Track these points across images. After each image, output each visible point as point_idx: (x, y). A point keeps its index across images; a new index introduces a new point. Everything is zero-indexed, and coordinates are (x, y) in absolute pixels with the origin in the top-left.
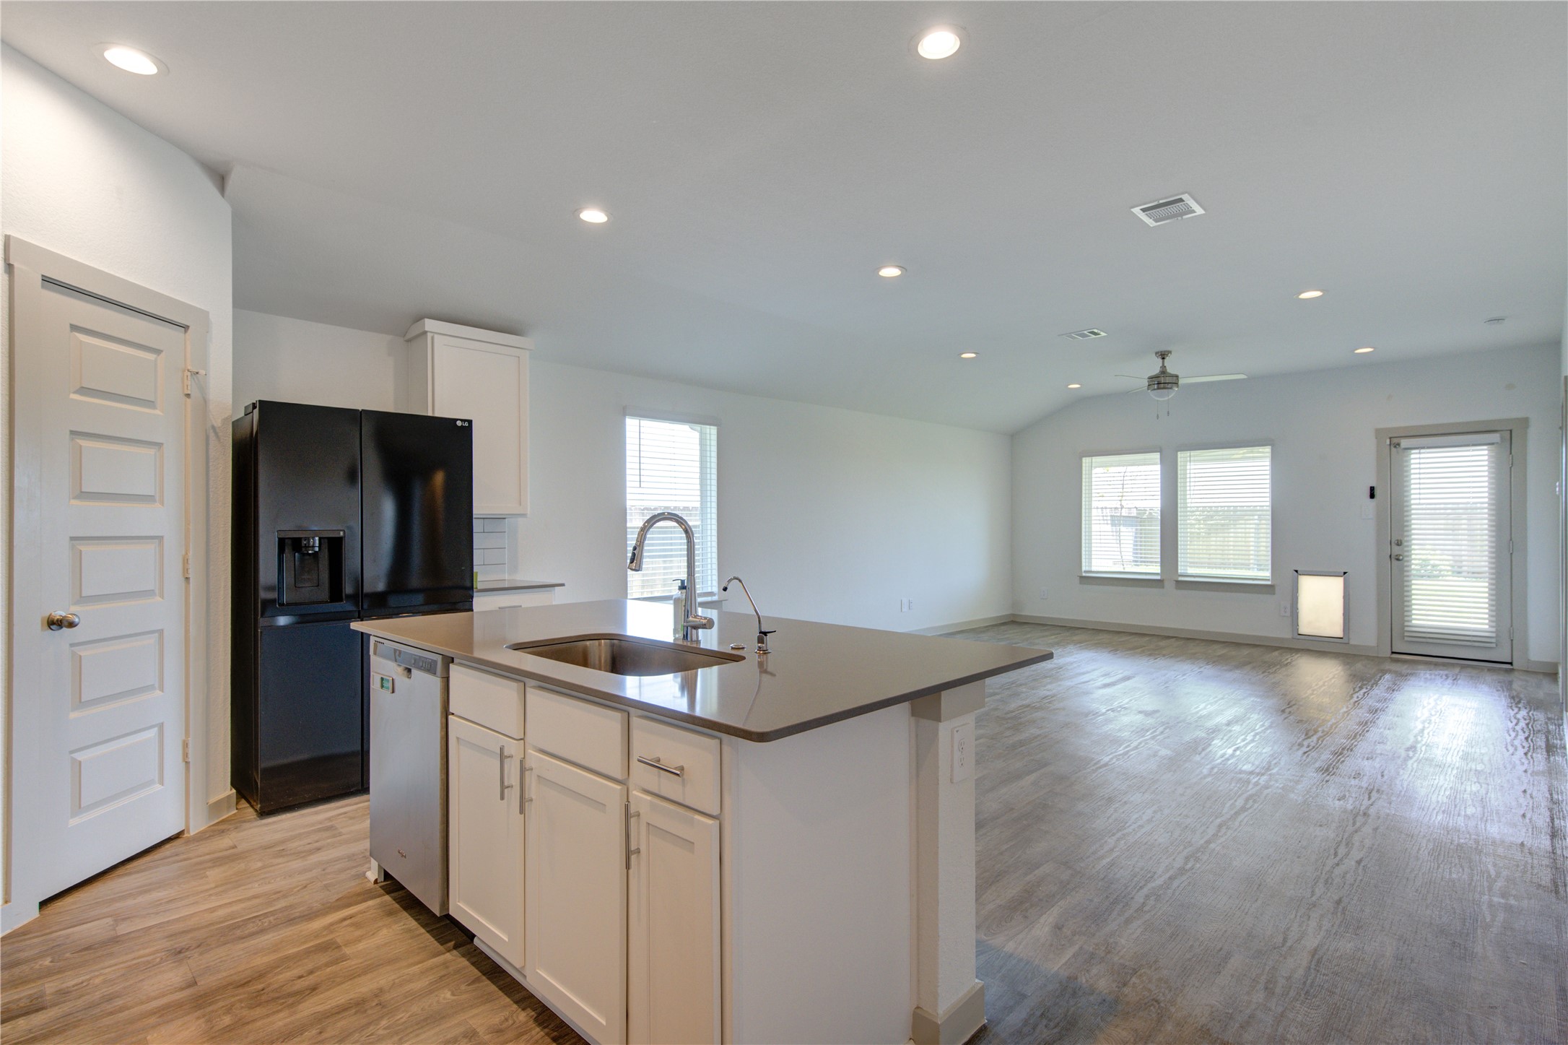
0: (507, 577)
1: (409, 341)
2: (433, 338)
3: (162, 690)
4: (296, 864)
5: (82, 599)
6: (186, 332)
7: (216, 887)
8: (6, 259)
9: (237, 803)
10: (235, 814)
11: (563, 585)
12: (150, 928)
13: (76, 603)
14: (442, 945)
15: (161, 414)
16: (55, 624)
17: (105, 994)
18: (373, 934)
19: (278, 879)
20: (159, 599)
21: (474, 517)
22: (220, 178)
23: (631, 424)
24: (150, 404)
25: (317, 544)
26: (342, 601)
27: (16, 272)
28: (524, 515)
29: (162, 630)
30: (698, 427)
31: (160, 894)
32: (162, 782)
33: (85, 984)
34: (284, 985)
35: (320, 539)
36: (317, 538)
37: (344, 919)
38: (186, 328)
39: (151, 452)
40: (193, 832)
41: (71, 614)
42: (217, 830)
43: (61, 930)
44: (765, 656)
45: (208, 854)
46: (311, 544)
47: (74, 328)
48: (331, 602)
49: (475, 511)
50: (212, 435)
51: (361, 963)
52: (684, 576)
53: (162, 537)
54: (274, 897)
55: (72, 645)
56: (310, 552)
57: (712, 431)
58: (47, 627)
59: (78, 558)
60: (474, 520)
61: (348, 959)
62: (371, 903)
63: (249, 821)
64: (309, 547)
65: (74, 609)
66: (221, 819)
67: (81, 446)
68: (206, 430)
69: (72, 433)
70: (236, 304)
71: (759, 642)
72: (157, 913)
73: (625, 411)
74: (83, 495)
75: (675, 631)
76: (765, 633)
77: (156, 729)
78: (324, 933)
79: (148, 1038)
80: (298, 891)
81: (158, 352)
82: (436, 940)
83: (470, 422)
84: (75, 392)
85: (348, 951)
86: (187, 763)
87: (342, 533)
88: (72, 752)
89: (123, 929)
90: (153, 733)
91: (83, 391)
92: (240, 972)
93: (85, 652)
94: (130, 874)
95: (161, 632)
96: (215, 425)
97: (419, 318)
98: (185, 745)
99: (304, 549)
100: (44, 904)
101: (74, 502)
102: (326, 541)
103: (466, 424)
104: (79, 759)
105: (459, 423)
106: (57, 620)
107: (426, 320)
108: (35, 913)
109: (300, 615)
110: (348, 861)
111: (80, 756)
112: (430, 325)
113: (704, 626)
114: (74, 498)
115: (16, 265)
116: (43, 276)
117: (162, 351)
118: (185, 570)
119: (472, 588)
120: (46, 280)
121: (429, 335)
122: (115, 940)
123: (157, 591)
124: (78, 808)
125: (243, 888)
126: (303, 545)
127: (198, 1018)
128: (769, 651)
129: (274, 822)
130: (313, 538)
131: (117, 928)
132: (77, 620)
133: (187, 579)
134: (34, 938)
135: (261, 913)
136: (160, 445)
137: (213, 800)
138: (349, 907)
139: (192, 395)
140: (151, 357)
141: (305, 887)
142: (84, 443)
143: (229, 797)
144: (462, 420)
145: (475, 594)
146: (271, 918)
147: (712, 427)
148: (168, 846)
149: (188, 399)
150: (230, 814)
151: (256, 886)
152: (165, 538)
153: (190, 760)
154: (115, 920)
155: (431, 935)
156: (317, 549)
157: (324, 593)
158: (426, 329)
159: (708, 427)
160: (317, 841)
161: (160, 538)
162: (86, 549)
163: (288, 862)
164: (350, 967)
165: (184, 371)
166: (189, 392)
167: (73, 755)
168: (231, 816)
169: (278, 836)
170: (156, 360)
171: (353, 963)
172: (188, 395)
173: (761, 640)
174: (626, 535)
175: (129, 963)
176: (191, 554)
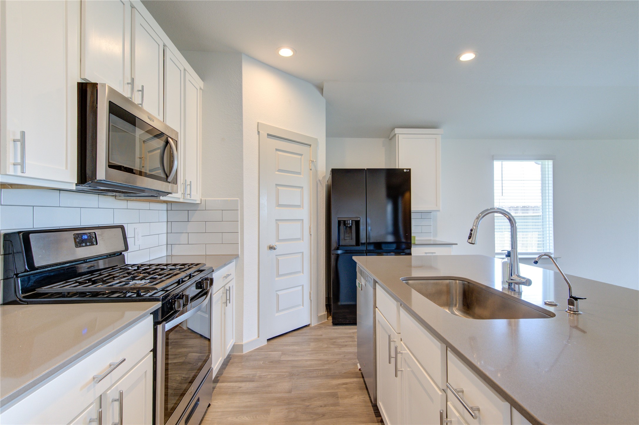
0: (432, 239)
1: (391, 139)
2: (398, 136)
3: (303, 273)
4: (337, 350)
5: (279, 240)
6: (310, 147)
7: (311, 351)
8: (258, 130)
9: (327, 318)
10: (326, 321)
11: (456, 244)
12: (289, 361)
13: (277, 242)
14: (376, 417)
15: (303, 177)
16: (271, 248)
17: (269, 383)
18: (351, 397)
19: (329, 355)
20: (302, 241)
21: (412, 212)
22: (321, 89)
23: (497, 164)
24: (299, 173)
25: (351, 223)
26: (359, 246)
27: (260, 133)
28: (438, 211)
29: (303, 252)
30: (540, 162)
31: (296, 347)
32: (303, 306)
33: (266, 376)
34: (315, 408)
35: (352, 221)
36: (351, 221)
37: (344, 384)
38: (310, 145)
39: (300, 190)
40: (313, 325)
41: (275, 245)
42: (319, 327)
43: (270, 351)
44: (575, 316)
45: (314, 336)
46: (349, 223)
47: (277, 150)
48: (356, 246)
49: (412, 209)
50: (319, 183)
51: (343, 410)
52: (509, 249)
53: (303, 219)
54: (326, 362)
55: (276, 255)
56: (349, 226)
57: (549, 164)
58: (269, 249)
59: (278, 226)
60: (412, 213)
61: (339, 406)
62: (355, 380)
63: (329, 326)
64: (348, 224)
65: (277, 244)
66: (322, 322)
67: (278, 189)
68: (317, 182)
69: (276, 185)
70: (327, 136)
71: (569, 304)
72: (293, 355)
73: (493, 158)
74: (279, 205)
75: (503, 282)
76: (576, 299)
77: (301, 287)
78: (335, 388)
79: (271, 410)
80: (334, 363)
81: (301, 155)
82: (375, 412)
83: (410, 169)
84: (277, 171)
85: (341, 401)
86: (311, 300)
87: (359, 219)
88: (276, 291)
89: (283, 358)
90: (300, 288)
91: (280, 171)
92: (304, 393)
93: (280, 258)
94: (292, 336)
95: (303, 253)
96: (320, 179)
97: (393, 129)
98: (310, 294)
99: (346, 225)
100: (269, 340)
101: (277, 208)
102: (354, 221)
103: (408, 171)
104: (278, 294)
105: (405, 171)
106: (272, 247)
107: (396, 129)
108: (265, 343)
109: (346, 250)
110: (354, 355)
111: (279, 293)
112: (397, 131)
113: (523, 283)
114: (277, 207)
115: (260, 132)
116: (267, 134)
117: (303, 155)
118: (310, 232)
119: (411, 243)
120: (268, 135)
121: (397, 135)
122: (279, 362)
123: (301, 239)
124: (278, 310)
125: (318, 354)
126: (346, 223)
127: (286, 409)
128: (580, 312)
129: (336, 329)
130: (349, 220)
131: (281, 357)
132: (276, 247)
133: (311, 234)
134: (262, 352)
135: (320, 368)
136: (302, 187)
137: (319, 315)
138: (347, 378)
139: (312, 169)
140: (300, 157)
141: (336, 362)
142: (279, 188)
143: (324, 314)
144: (406, 169)
145: (412, 246)
146: (322, 372)
147: (549, 161)
148: (305, 328)
149: (311, 171)
150: (325, 321)
151: (322, 355)
152: (304, 220)
153: (312, 299)
154: (282, 354)
155: (373, 408)
156: (351, 225)
157: (354, 242)
158: (396, 133)
159: (547, 161)
160: (346, 342)
161: (302, 220)
162: (280, 223)
163: (335, 348)
164: (339, 410)
165: (310, 161)
166: (311, 168)
167: (277, 292)
168: (325, 322)
169: (336, 335)
170: (301, 158)
171: (340, 409)
172: (311, 169)
173: (571, 303)
174: (494, 220)
175: (279, 373)
176: (312, 226)
